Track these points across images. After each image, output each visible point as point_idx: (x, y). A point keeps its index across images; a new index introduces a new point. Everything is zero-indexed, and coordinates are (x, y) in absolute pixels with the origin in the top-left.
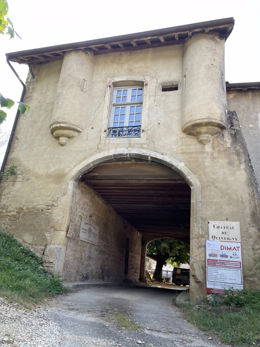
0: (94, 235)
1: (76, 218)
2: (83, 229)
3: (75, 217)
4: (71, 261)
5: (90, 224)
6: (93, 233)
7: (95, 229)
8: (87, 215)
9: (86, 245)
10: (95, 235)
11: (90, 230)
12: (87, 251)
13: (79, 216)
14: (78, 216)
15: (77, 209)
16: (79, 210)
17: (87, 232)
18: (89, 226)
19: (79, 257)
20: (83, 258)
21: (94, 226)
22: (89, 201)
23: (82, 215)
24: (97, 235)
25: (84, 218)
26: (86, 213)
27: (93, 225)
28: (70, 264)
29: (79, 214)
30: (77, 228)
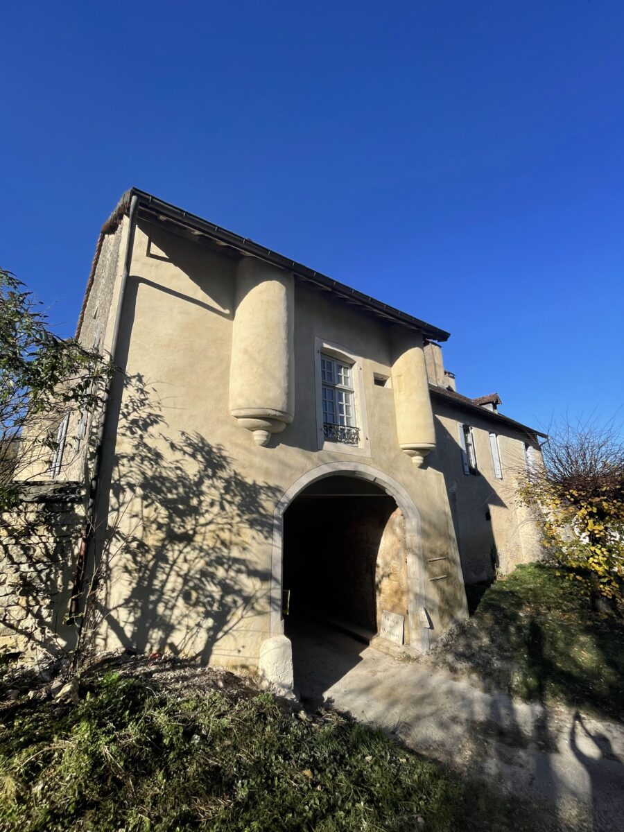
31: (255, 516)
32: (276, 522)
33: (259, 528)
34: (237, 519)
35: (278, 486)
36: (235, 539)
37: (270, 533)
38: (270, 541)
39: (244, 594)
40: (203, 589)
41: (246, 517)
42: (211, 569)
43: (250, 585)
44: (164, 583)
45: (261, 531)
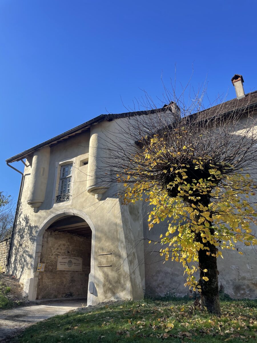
0: (75, 264)
1: (52, 257)
2: (60, 262)
3: (50, 256)
4: (50, 286)
5: (69, 258)
6: (74, 263)
7: (77, 260)
8: (65, 252)
9: (66, 272)
10: (78, 264)
11: (70, 262)
12: (68, 277)
13: (55, 255)
14: (53, 255)
15: (51, 251)
16: (53, 251)
17: (66, 264)
18: (69, 259)
19: (59, 281)
20: (64, 282)
21: (76, 258)
22: (66, 242)
23: (58, 253)
24: (80, 264)
25: (62, 255)
26: (63, 251)
27: (73, 257)
28: (49, 287)
29: (54, 253)
30: (54, 263)
31: (31, 236)
32: (35, 238)
33: (31, 240)
34: (28, 238)
35: (37, 226)
36: (28, 244)
37: (34, 242)
38: (33, 245)
39: (27, 262)
40: (22, 260)
41: (30, 237)
42: (23, 254)
43: (28, 259)
44: (18, 257)
45: (32, 242)
